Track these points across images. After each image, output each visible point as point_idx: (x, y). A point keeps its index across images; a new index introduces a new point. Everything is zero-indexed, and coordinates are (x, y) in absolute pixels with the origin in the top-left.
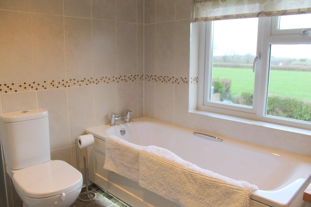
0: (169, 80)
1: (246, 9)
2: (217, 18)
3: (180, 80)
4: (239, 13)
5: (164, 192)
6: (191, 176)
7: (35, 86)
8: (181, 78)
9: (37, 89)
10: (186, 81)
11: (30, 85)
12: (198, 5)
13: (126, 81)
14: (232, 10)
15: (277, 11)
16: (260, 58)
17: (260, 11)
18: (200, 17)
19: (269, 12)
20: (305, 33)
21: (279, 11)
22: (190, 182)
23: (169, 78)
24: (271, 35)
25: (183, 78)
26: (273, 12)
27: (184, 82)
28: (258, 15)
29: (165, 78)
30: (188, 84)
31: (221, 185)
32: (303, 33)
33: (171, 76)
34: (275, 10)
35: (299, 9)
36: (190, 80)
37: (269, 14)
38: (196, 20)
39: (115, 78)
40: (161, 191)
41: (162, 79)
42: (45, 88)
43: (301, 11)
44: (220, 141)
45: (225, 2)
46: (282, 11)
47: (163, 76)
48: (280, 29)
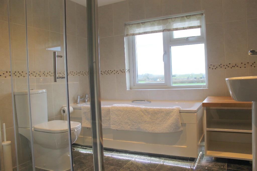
0: (112, 73)
1: (156, 28)
2: (140, 33)
3: (119, 72)
4: (152, 30)
5: (129, 127)
6: (146, 112)
7: (35, 74)
8: (120, 70)
9: (36, 76)
10: (123, 72)
11: (32, 73)
12: (128, 27)
13: (84, 75)
14: (148, 29)
15: (173, 29)
16: (166, 54)
17: (164, 29)
18: (129, 33)
19: (169, 29)
20: (187, 39)
21: (174, 29)
22: (145, 115)
23: (111, 72)
24: (170, 41)
25: (122, 70)
26: (171, 29)
27: (122, 72)
28: (163, 31)
29: (109, 72)
30: (125, 73)
31: (163, 110)
32: (186, 39)
33: (113, 70)
34: (172, 28)
35: (183, 27)
36: (126, 71)
37: (169, 30)
38: (127, 35)
39: (77, 72)
40: (127, 127)
41: (106, 73)
42: (40, 76)
43: (184, 28)
44: (150, 103)
45: (144, 25)
46: (176, 28)
47: (107, 70)
48: (174, 38)
